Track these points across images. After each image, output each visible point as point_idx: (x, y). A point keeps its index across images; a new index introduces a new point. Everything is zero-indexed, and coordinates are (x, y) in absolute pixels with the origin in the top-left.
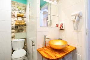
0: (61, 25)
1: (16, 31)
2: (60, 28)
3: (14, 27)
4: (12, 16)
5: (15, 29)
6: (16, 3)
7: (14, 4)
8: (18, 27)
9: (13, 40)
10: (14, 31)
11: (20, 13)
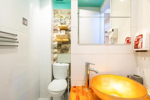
0: (138, 40)
1: (59, 52)
2: (136, 46)
3: (56, 46)
4: (54, 30)
5: (57, 49)
6: (59, 12)
7: (57, 13)
8: (61, 46)
9: (55, 64)
10: (56, 50)
11: (62, 24)
